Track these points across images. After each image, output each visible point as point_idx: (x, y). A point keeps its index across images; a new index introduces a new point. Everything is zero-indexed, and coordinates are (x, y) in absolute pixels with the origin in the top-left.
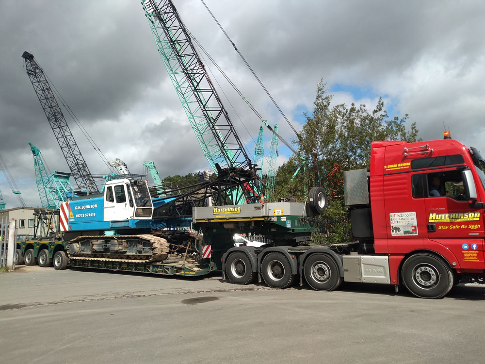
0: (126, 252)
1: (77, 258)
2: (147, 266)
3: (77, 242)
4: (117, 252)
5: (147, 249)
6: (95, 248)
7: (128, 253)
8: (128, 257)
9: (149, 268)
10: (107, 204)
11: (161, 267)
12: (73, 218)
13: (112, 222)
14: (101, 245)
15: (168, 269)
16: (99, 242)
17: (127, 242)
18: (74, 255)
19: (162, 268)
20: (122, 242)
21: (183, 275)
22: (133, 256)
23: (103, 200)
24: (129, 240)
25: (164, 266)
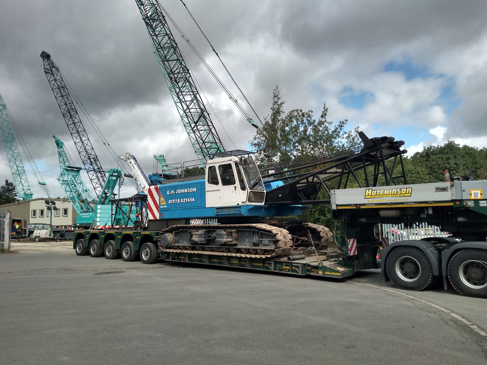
0: (236, 245)
1: (171, 251)
2: (268, 262)
3: (170, 231)
4: (225, 244)
5: (266, 241)
6: (195, 238)
7: (239, 247)
8: (239, 251)
9: (270, 264)
10: (209, 187)
11: (287, 264)
12: (165, 203)
13: (217, 208)
14: (203, 236)
15: (298, 267)
16: (201, 232)
17: (237, 232)
18: (167, 247)
19: (289, 266)
20: (232, 232)
21: (322, 275)
22: (245, 249)
23: (204, 183)
24: (239, 230)
25: (291, 263)
